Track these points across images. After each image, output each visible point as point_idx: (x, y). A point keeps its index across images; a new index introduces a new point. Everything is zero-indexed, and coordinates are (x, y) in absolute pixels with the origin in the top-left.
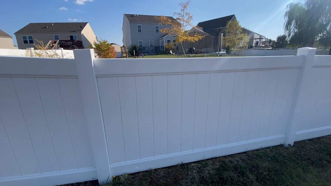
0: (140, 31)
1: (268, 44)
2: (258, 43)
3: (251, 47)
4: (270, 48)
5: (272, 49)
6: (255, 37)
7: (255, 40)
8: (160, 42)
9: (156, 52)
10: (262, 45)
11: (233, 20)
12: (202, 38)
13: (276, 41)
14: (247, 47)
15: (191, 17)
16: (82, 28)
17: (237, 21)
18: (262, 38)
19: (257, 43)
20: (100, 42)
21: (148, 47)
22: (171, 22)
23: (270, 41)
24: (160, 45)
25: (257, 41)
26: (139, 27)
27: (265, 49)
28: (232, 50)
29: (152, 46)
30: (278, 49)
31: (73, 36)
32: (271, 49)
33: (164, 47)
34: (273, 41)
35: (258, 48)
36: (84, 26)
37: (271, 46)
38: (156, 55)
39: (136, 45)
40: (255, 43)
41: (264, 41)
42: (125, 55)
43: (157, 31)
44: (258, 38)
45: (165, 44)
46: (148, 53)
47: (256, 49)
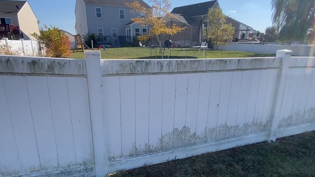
0: (99, 15)
1: (256, 37)
2: (245, 35)
3: (237, 40)
4: (258, 41)
5: (260, 43)
6: (241, 28)
7: (240, 32)
8: (125, 30)
9: (120, 44)
10: (249, 38)
11: (216, 7)
12: (181, 31)
13: (265, 34)
14: (232, 40)
15: (169, 5)
16: (18, 8)
17: (220, 8)
18: (249, 30)
19: (243, 35)
20: (49, 29)
21: (110, 36)
22: (145, 10)
23: (258, 34)
24: (126, 35)
25: (243, 33)
26: (98, 10)
27: (251, 43)
28: (214, 44)
29: (114, 35)
30: (267, 42)
31: (5, 18)
32: (258, 43)
33: (131, 37)
34: (261, 33)
35: (245, 41)
36: (22, 6)
37: (258, 39)
38: (120, 47)
39: (94, 34)
40: (241, 35)
41: (251, 33)
42: (80, 47)
43: (122, 17)
44: (244, 29)
45: (132, 34)
46: (110, 44)
47: (242, 43)
